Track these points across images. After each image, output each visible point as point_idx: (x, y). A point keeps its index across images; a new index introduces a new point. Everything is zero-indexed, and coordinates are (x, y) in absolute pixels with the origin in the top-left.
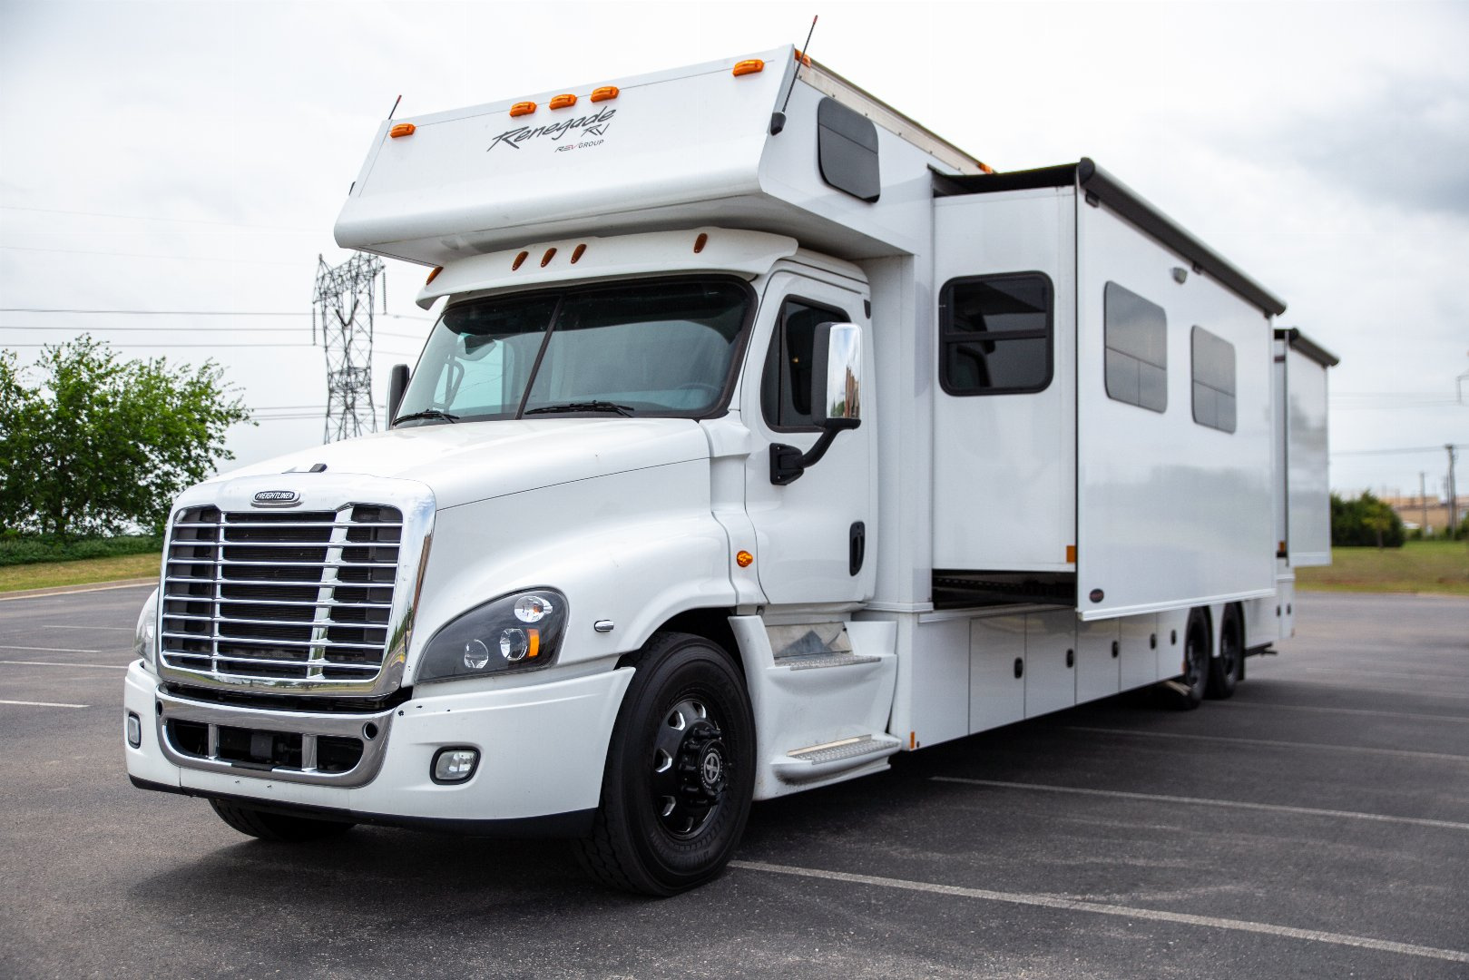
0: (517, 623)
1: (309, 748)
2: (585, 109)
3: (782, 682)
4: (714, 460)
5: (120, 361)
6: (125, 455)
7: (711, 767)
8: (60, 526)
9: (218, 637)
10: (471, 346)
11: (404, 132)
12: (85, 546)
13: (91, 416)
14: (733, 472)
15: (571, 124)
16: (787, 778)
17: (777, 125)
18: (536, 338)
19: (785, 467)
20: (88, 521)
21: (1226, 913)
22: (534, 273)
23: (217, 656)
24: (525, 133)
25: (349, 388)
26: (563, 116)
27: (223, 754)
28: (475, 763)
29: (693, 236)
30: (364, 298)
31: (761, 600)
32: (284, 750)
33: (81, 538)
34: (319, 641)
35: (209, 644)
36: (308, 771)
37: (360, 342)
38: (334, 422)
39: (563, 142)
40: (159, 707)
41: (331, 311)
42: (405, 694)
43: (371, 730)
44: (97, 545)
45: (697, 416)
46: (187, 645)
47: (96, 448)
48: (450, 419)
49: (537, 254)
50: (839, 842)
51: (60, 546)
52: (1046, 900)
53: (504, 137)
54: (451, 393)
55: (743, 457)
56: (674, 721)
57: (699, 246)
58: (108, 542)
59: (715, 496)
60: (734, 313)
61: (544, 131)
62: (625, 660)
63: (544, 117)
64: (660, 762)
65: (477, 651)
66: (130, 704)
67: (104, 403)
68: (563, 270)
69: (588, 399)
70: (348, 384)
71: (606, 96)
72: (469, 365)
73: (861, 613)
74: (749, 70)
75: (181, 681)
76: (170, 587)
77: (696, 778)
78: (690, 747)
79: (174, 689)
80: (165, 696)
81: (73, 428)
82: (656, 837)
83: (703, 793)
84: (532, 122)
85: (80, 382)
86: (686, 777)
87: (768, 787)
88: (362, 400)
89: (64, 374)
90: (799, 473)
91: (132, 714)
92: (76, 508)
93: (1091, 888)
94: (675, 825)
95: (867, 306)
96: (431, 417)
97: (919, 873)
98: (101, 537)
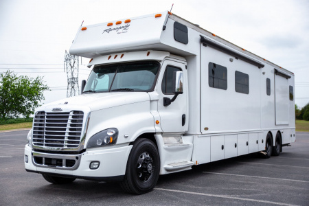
0: (107, 135)
1: (64, 162)
2: (123, 24)
3: (166, 149)
4: (151, 101)
5: (17, 76)
6: (19, 99)
7: (150, 167)
8: (4, 116)
9: (45, 139)
10: (99, 76)
11: (84, 29)
12: (10, 121)
13: (11, 90)
14: (155, 104)
15: (120, 28)
16: (167, 170)
17: (164, 28)
18: (113, 74)
19: (167, 102)
20: (10, 115)
21: (261, 199)
22: (112, 60)
23: (45, 143)
24: (110, 30)
25: (73, 83)
26: (119, 26)
27: (46, 164)
28: (99, 165)
29: (147, 52)
30: (76, 61)
31: (161, 131)
32: (59, 163)
33: (8, 119)
34: (66, 139)
35: (43, 140)
36: (64, 167)
37: (75, 71)
38: (69, 91)
39: (119, 32)
40: (32, 154)
41: (68, 64)
42: (84, 150)
43: (77, 158)
44: (12, 120)
45: (147, 91)
46: (38, 141)
47: (12, 97)
48: (95, 92)
49: (113, 56)
50: (179, 184)
51: (4, 121)
52: (222, 196)
53: (106, 31)
54: (95, 86)
55: (157, 100)
56: (142, 157)
57: (148, 55)
58: (15, 120)
59: (151, 109)
60: (156, 69)
61: (115, 29)
62: (131, 143)
63: (114, 26)
64: (139, 165)
65: (99, 141)
66: (26, 153)
67: (14, 86)
68: (119, 60)
69: (124, 88)
70: (72, 81)
71: (128, 21)
72: (99, 80)
73: (185, 134)
74: (158, 16)
75: (37, 148)
76: (35, 128)
77: (146, 169)
78: (145, 162)
79: (35, 150)
80: (33, 152)
81: (7, 92)
82: (138, 182)
83: (148, 172)
84: (112, 27)
85: (8, 81)
86: (144, 169)
87: (163, 172)
88: (76, 85)
89: (4, 79)
90: (170, 103)
91: (26, 156)
92: (7, 112)
93: (232, 194)
94: (142, 179)
95: (186, 67)
96: (90, 92)
97: (195, 190)
98: (13, 118)
